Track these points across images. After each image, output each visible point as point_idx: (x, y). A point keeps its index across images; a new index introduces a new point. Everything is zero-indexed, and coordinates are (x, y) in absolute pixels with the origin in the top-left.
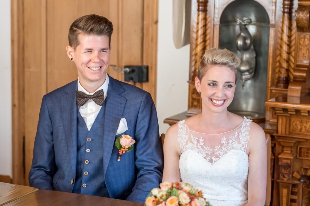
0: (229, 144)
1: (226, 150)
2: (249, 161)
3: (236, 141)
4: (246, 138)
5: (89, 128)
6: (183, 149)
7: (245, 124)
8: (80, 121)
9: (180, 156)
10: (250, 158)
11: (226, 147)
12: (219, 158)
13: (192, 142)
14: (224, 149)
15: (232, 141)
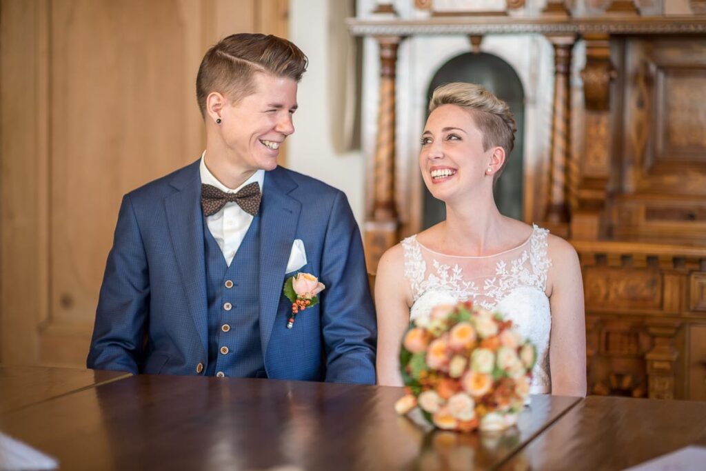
0: (513, 276)
1: (507, 286)
2: (551, 311)
3: (526, 269)
4: (543, 264)
5: (229, 261)
6: (418, 289)
7: (537, 237)
8: (210, 246)
9: (410, 308)
10: (553, 304)
11: (507, 281)
12: (494, 304)
13: (437, 275)
14: (504, 285)
15: (518, 269)
